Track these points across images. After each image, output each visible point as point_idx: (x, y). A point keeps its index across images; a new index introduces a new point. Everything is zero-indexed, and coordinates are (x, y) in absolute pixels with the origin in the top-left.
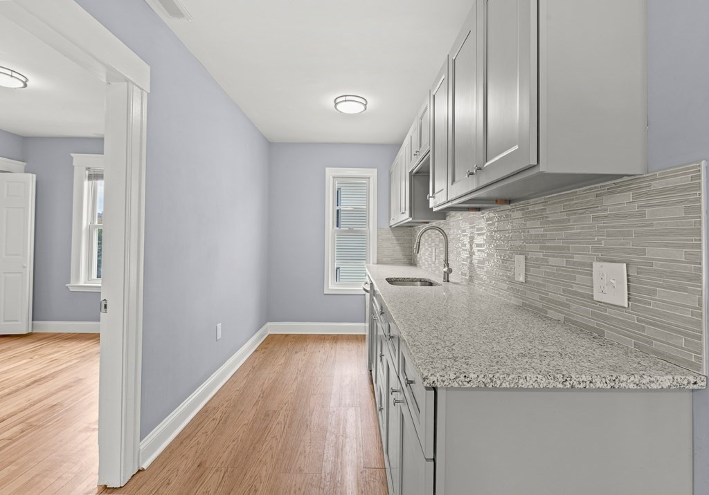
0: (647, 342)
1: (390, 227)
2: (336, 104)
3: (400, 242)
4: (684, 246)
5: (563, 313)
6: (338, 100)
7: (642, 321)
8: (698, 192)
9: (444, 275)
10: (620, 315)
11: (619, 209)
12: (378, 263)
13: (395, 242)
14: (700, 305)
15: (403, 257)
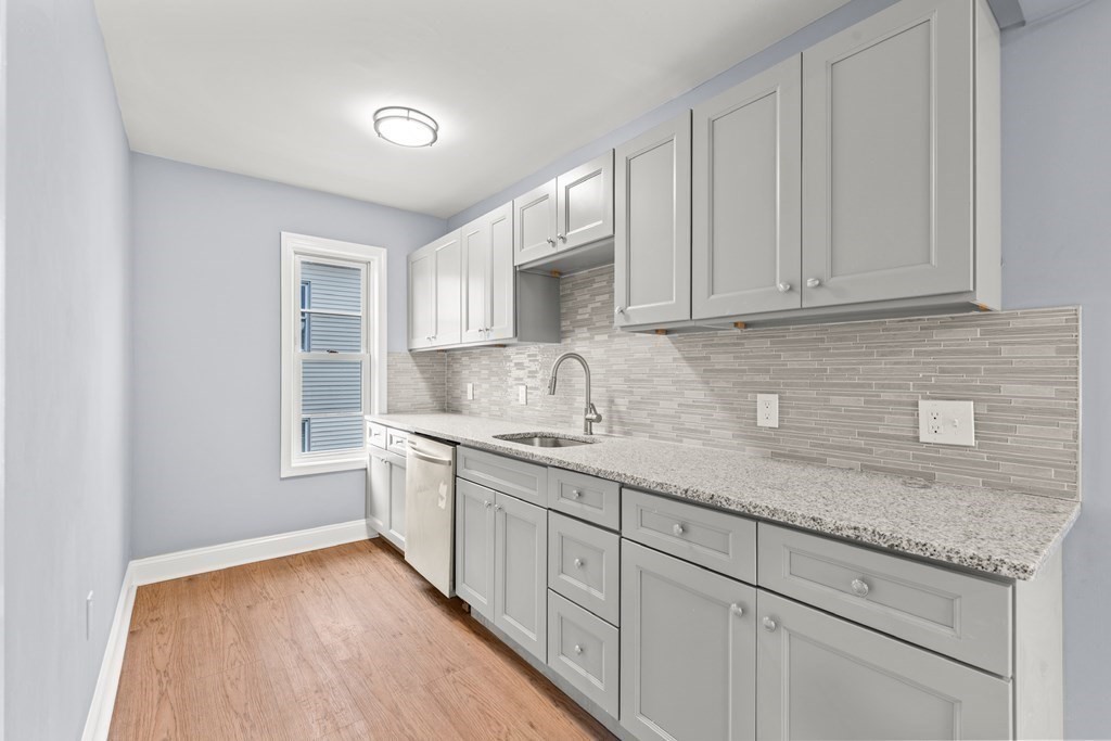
0: (1003, 479)
1: (410, 350)
2: (377, 122)
3: (428, 376)
4: (1055, 384)
5: (859, 460)
6: (380, 116)
7: (995, 459)
8: (1074, 334)
9: (586, 425)
10: (960, 455)
11: (960, 345)
12: (389, 412)
13: (418, 375)
14: (1076, 437)
15: (430, 401)
